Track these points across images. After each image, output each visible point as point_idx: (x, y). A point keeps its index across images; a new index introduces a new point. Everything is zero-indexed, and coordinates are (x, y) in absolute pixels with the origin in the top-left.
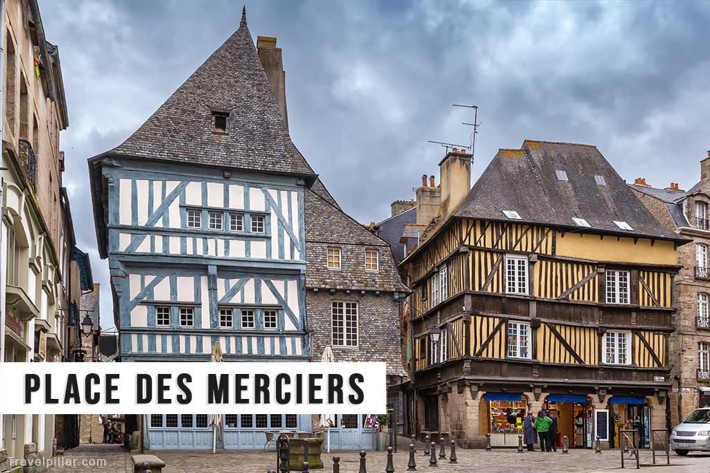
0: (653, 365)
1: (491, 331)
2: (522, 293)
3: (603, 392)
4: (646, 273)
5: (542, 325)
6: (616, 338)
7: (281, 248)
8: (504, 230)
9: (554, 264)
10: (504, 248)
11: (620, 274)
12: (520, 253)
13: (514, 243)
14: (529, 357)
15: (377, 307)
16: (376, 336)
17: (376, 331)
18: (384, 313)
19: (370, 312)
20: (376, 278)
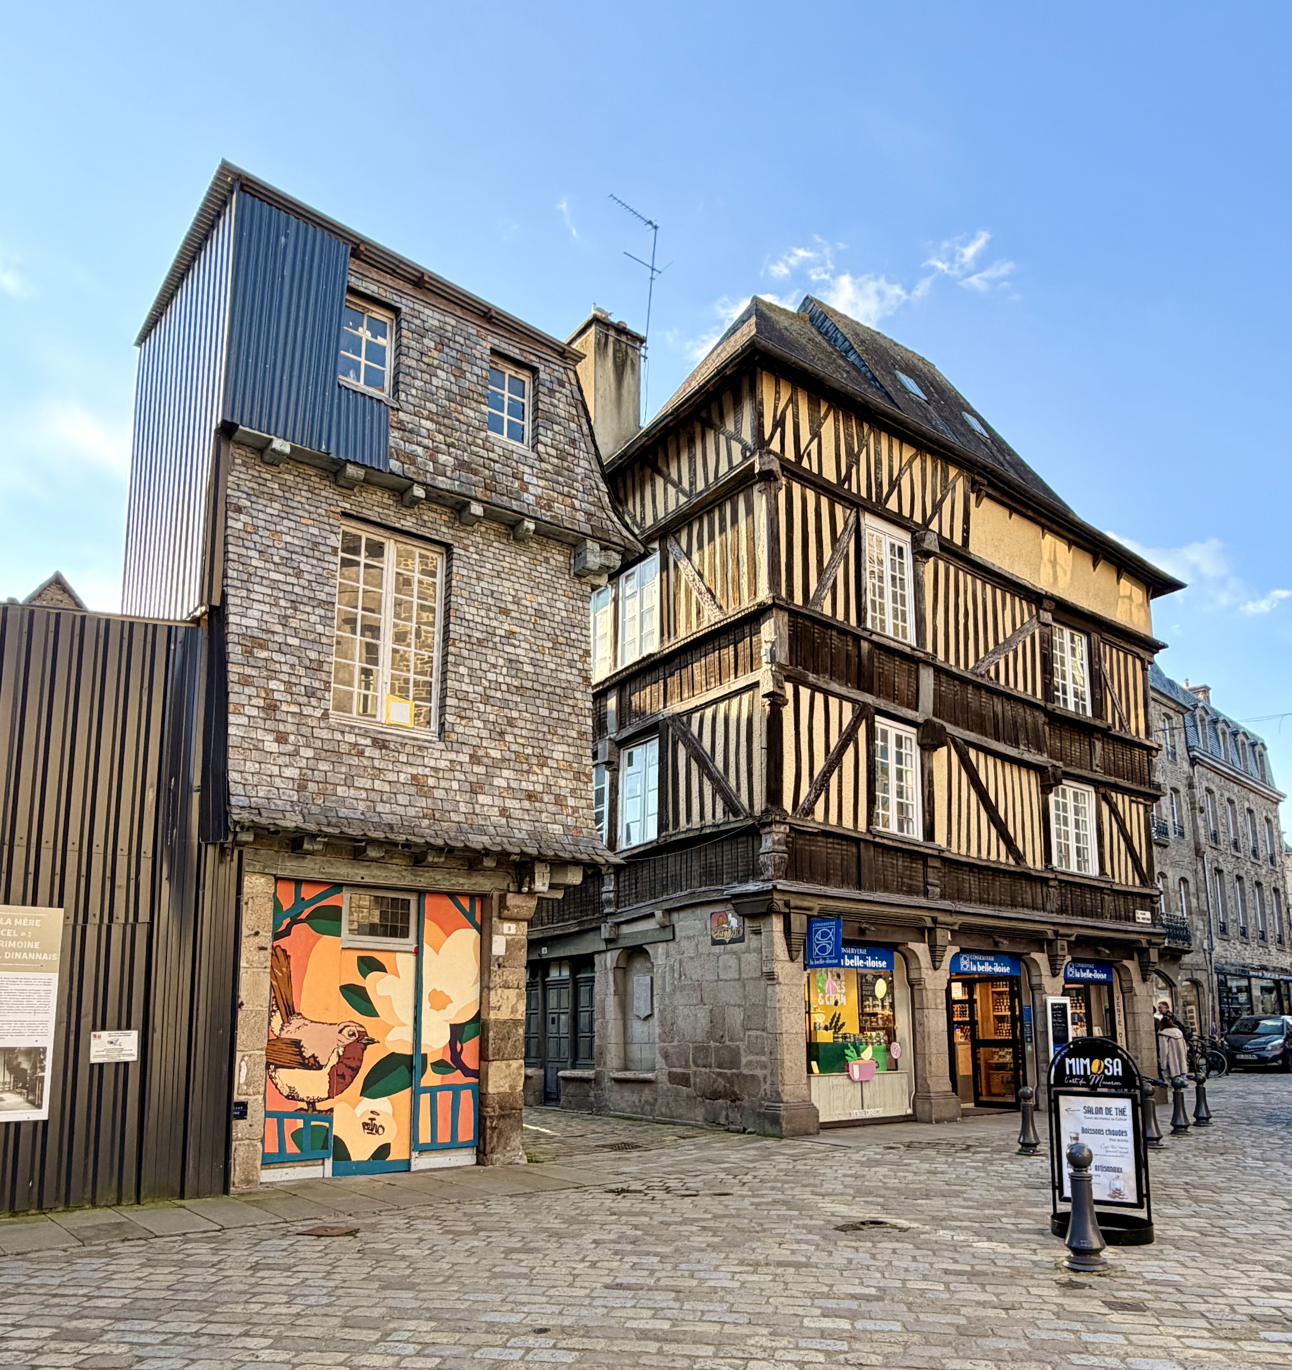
2: (901, 637)
4: (1108, 647)
6: (1070, 803)
10: (863, 493)
11: (1072, 638)
12: (898, 520)
13: (885, 488)
14: (917, 833)
15: (517, 586)
16: (508, 696)
17: (508, 680)
18: (539, 614)
19: (490, 601)
20: (527, 470)
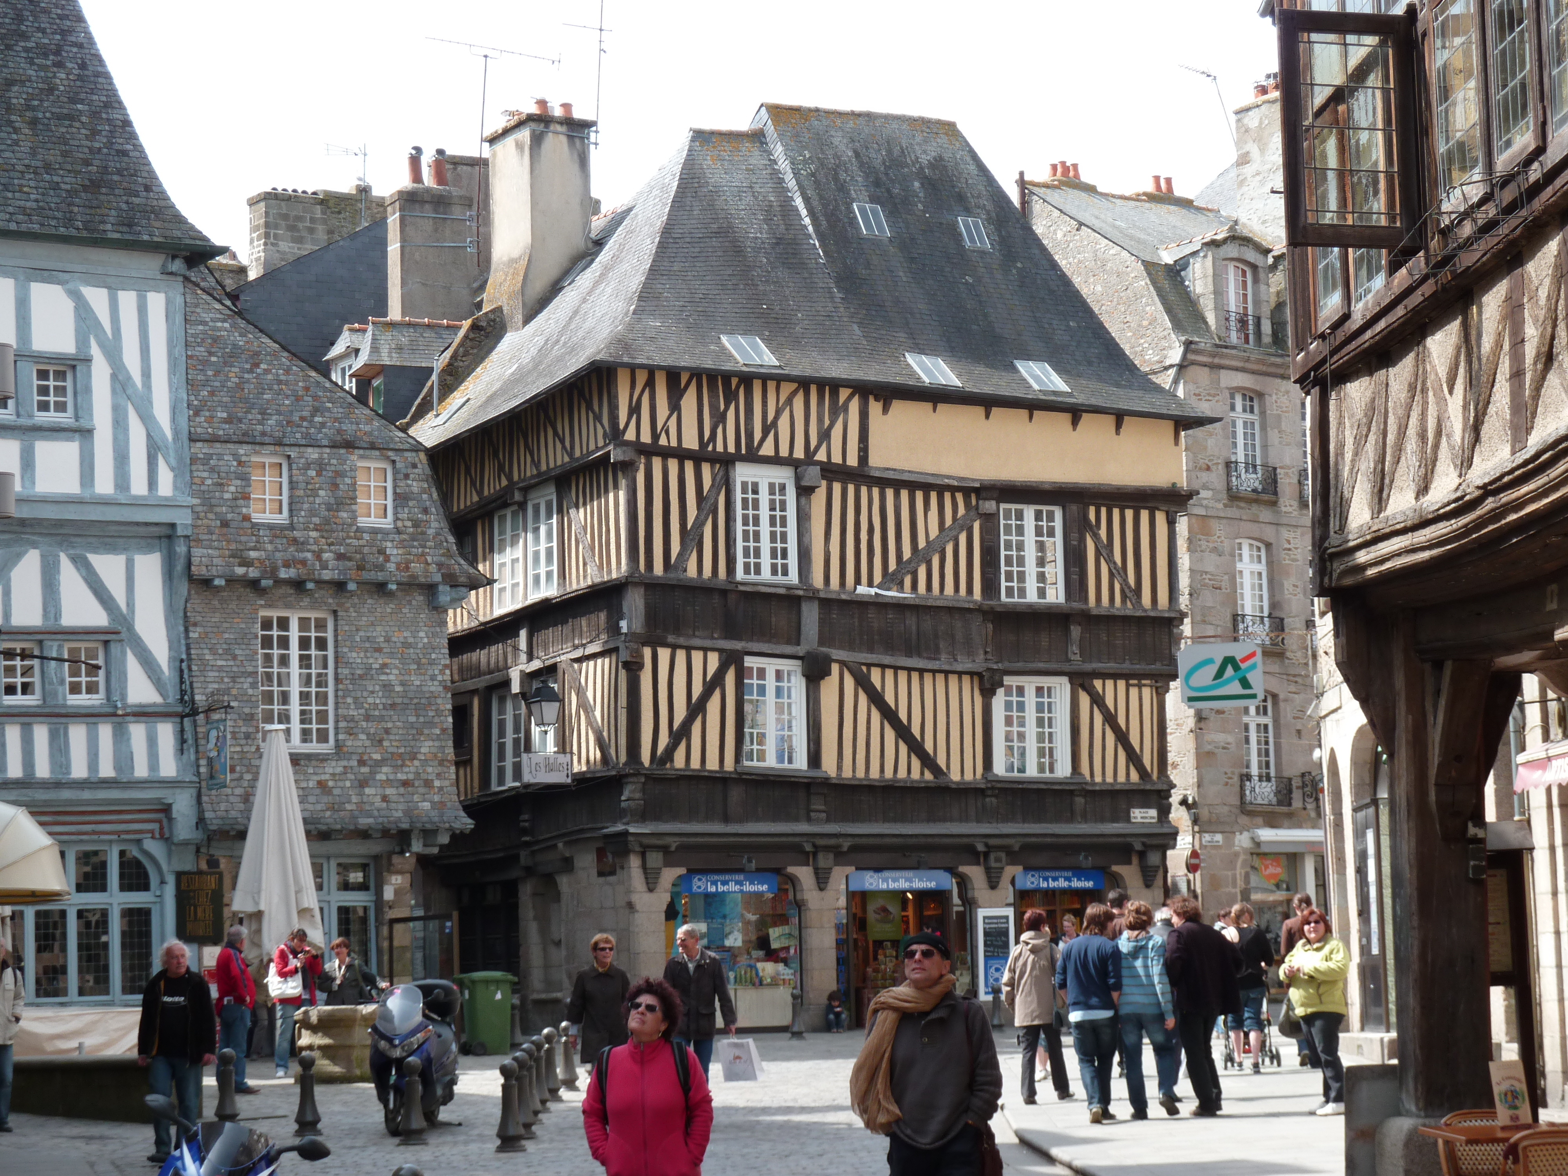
0: (1128, 774)
1: (697, 690)
2: (780, 579)
3: (998, 860)
4: (1104, 510)
5: (835, 668)
6: (1030, 699)
7: (121, 458)
8: (731, 396)
9: (864, 490)
10: (731, 449)
11: (1038, 516)
12: (775, 460)
13: (758, 435)
14: (801, 762)
15: (387, 628)
16: (384, 713)
17: (384, 701)
18: (406, 645)
19: (367, 645)
20: (389, 544)
